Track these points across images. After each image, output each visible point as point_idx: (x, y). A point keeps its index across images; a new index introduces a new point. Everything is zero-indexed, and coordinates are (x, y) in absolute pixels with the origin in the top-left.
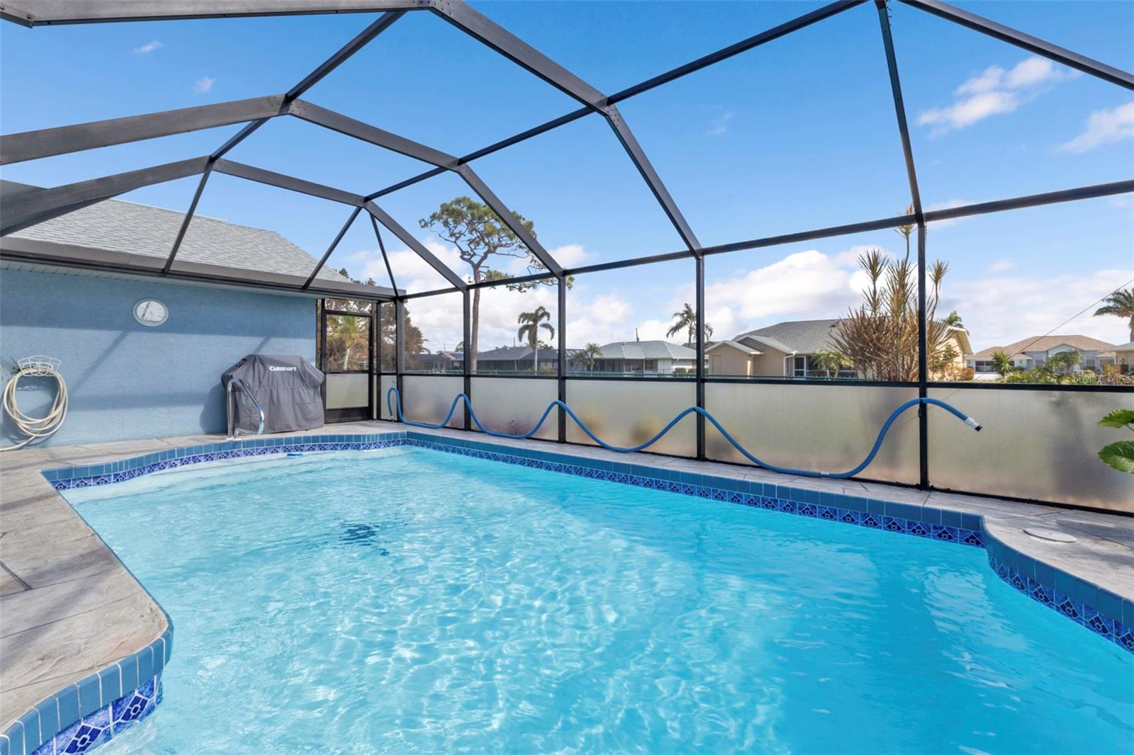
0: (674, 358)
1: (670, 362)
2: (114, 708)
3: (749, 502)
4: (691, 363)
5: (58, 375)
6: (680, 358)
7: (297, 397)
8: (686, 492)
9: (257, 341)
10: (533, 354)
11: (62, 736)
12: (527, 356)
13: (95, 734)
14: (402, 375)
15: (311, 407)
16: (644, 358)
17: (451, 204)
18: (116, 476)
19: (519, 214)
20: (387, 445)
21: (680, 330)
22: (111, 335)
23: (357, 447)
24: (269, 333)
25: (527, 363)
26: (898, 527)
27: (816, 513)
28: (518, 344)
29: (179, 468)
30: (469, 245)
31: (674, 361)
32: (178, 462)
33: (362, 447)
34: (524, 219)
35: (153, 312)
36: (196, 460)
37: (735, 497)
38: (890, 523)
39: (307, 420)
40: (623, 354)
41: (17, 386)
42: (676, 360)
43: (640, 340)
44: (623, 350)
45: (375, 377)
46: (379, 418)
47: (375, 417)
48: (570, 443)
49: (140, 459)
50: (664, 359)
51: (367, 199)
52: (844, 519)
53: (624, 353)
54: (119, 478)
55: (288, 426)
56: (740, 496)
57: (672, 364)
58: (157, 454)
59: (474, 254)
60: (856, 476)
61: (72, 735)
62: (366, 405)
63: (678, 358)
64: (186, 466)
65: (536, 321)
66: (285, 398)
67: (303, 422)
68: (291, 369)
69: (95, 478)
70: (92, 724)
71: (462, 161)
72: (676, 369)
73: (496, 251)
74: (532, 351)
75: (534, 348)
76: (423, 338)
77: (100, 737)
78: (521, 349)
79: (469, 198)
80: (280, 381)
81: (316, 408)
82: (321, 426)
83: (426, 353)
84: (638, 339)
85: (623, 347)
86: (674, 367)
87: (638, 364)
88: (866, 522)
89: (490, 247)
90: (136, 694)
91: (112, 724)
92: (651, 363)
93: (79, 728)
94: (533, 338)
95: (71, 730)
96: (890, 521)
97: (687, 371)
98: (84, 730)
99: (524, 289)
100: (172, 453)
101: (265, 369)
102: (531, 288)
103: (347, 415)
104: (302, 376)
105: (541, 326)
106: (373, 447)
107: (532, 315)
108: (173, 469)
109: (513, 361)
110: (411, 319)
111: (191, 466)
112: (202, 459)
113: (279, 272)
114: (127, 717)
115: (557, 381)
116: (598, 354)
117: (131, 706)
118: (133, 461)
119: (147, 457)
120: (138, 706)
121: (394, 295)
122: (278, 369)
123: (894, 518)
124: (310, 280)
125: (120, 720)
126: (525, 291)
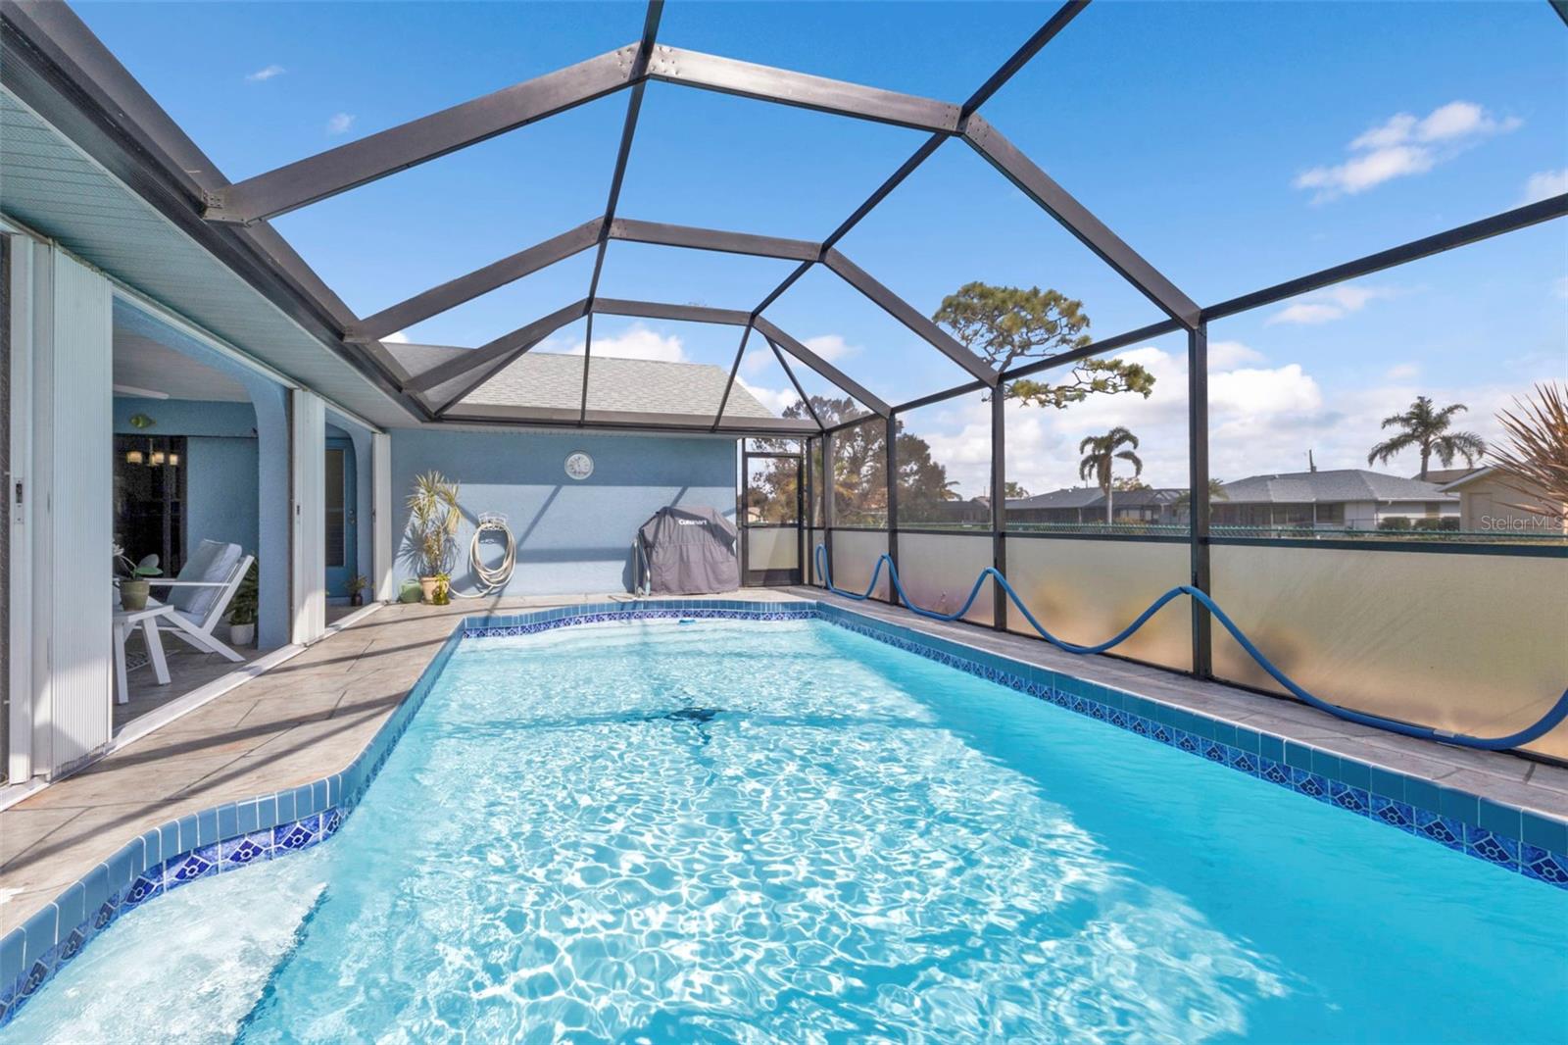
0: (1380, 499)
1: (1373, 507)
2: (276, 833)
3: (1238, 763)
4: (1424, 508)
5: (507, 529)
6: (1395, 499)
7: (708, 554)
8: (1135, 728)
9: (675, 491)
10: (1105, 498)
11: (226, 845)
12: (1096, 501)
13: (257, 851)
14: (830, 529)
15: (724, 567)
16: (1314, 500)
17: (957, 296)
18: (523, 628)
19: (1059, 293)
20: (793, 616)
21: (1401, 450)
22: (549, 489)
23: (757, 617)
24: (685, 483)
25: (1096, 511)
26: (1560, 873)
27: (1366, 806)
28: (1082, 485)
29: (584, 625)
30: (985, 348)
31: (1381, 505)
32: (582, 619)
33: (762, 617)
34: (1065, 300)
35: (581, 464)
36: (599, 619)
37: (1213, 750)
38: (1540, 861)
39: (720, 582)
40: (1269, 496)
41: (480, 540)
42: (1386, 503)
43: (1318, 470)
44: (1270, 487)
45: (806, 532)
46: (811, 583)
47: (806, 581)
48: (1011, 633)
49: (545, 613)
50: (1358, 503)
51: (754, 315)
52: (1430, 830)
53: (1271, 493)
54: (525, 630)
55: (698, 588)
56: (1222, 749)
57: (1377, 511)
58: (561, 610)
59: (995, 360)
60: (1525, 747)
61: (236, 846)
62: (796, 566)
63: (1390, 499)
64: (590, 625)
65: (1109, 449)
66: (694, 555)
67: (715, 585)
68: (701, 523)
69: (507, 628)
70: (255, 841)
71: (826, 247)
72: (1386, 519)
73: (1026, 352)
74: (1103, 494)
75: (1107, 491)
76: (946, 481)
77: (262, 854)
78: (1089, 491)
79: (981, 284)
80: (690, 537)
81: (731, 567)
82: (736, 590)
83: (956, 499)
84: (1313, 468)
85: (1269, 483)
86: (1382, 516)
87: (1301, 513)
88: (1481, 848)
89: (1013, 346)
90: (298, 825)
91: (273, 847)
92: (1331, 511)
93: (243, 842)
94: (1105, 476)
95: (236, 841)
96: (1540, 856)
97: (1413, 522)
98: (247, 845)
99: (1064, 403)
100: (575, 608)
101: (675, 522)
102: (1077, 401)
103: (771, 578)
104: (715, 530)
105: (1118, 455)
106: (774, 618)
107: (1103, 439)
108: (577, 626)
109: (1076, 509)
110: (932, 456)
111: (595, 624)
112: (605, 617)
113: (696, 413)
114: (288, 843)
115: (992, 539)
116: (1219, 495)
117: (294, 835)
118: (537, 614)
119: (551, 611)
120: (301, 837)
121: (819, 428)
122: (688, 522)
123: (1549, 852)
124: (719, 417)
125: (281, 845)
126: (1065, 406)
